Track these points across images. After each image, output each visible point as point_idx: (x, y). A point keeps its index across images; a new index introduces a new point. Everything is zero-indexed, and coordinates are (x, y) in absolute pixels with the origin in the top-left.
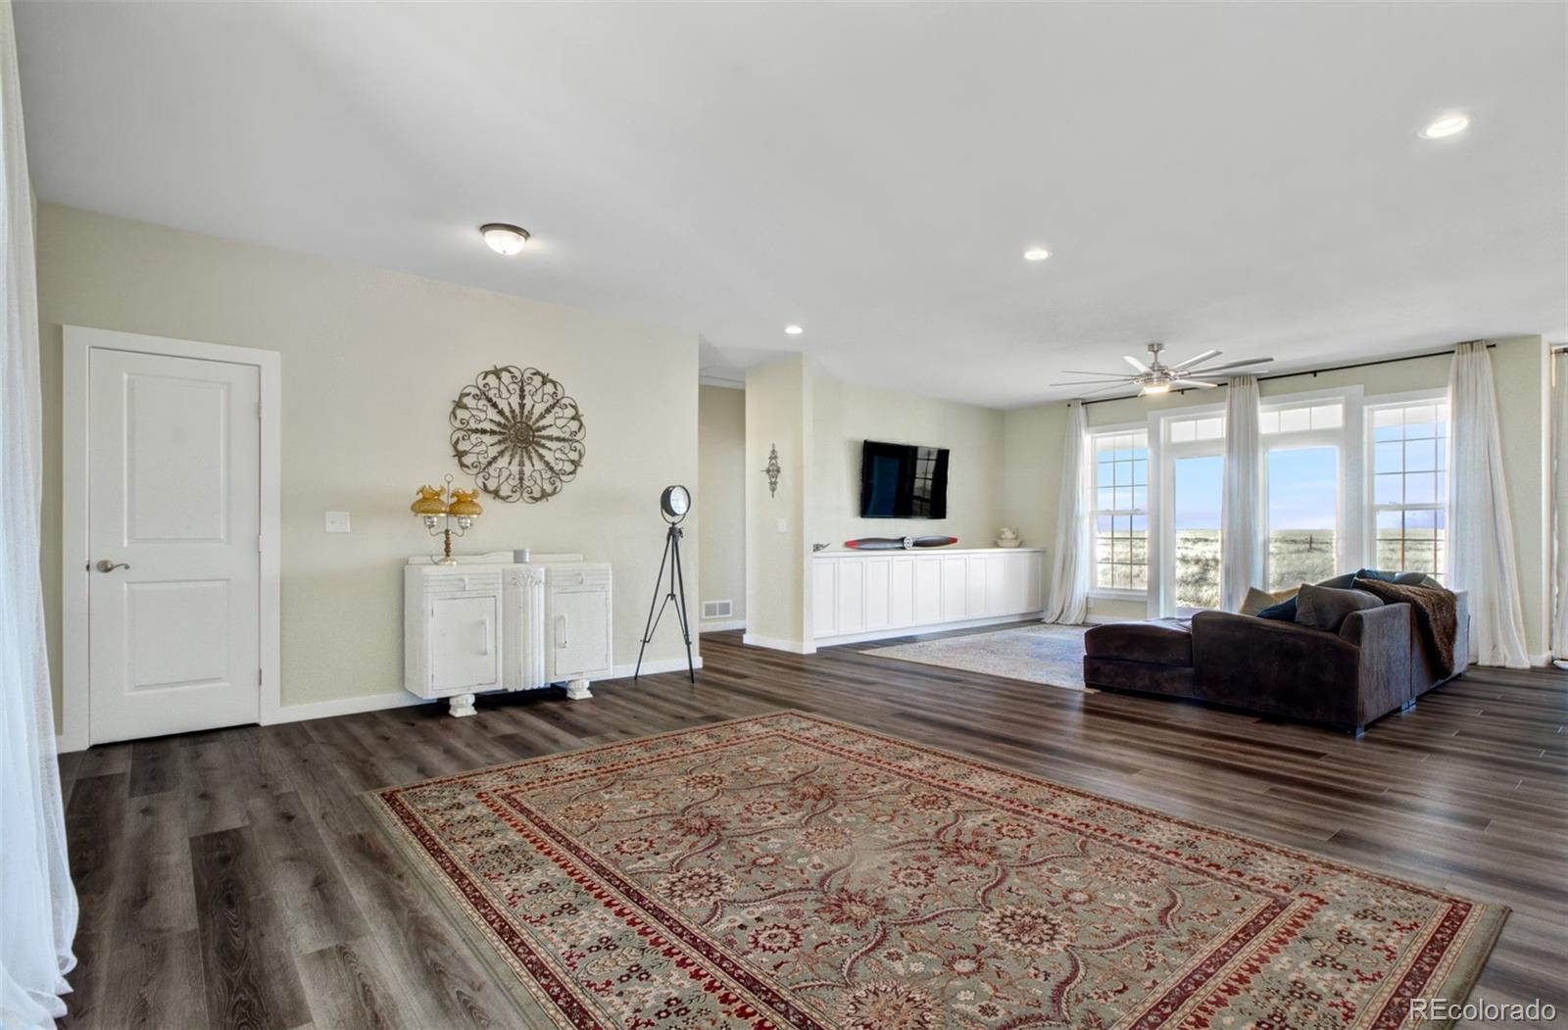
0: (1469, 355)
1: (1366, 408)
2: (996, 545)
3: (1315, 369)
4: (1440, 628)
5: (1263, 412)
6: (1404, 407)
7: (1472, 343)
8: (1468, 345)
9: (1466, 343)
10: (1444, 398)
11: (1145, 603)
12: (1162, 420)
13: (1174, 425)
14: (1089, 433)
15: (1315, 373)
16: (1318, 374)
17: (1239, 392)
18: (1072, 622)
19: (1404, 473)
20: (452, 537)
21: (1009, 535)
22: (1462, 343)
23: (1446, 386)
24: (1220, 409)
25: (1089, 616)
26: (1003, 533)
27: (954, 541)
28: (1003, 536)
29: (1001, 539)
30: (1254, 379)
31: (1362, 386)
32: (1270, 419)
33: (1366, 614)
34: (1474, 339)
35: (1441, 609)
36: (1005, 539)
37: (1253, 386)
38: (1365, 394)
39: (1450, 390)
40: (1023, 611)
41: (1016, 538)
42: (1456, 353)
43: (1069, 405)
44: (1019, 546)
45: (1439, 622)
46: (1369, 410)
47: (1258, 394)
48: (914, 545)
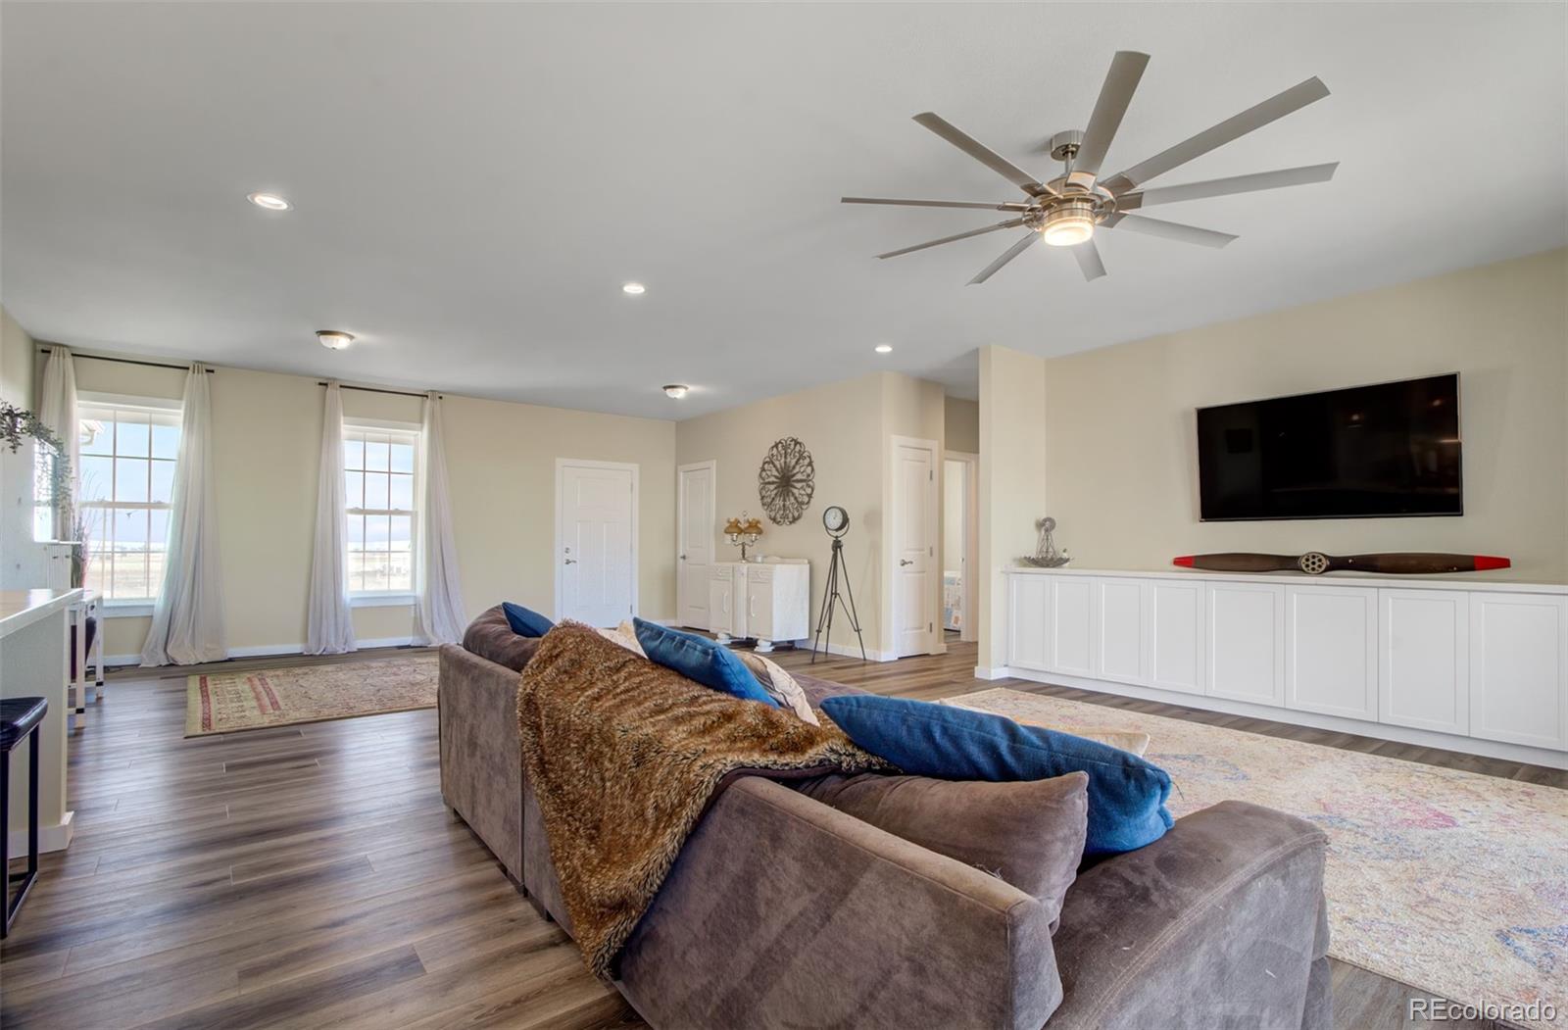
20: (746, 547)
48: (1332, 567)
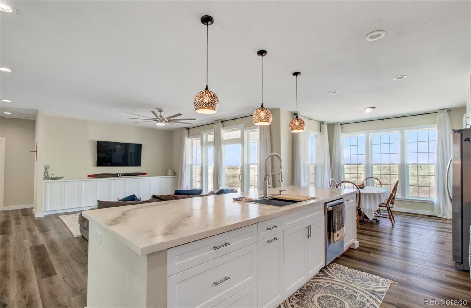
1: (245, 131)
2: (166, 175)
3: (235, 118)
5: (223, 133)
6: (255, 131)
12: (204, 134)
14: (188, 139)
16: (235, 120)
17: (217, 126)
21: (170, 171)
24: (213, 132)
26: (168, 171)
27: (145, 174)
28: (168, 172)
29: (168, 173)
30: (221, 121)
32: (225, 135)
37: (220, 123)
38: (245, 127)
43: (183, 130)
46: (248, 132)
47: (222, 126)
48: (123, 175)
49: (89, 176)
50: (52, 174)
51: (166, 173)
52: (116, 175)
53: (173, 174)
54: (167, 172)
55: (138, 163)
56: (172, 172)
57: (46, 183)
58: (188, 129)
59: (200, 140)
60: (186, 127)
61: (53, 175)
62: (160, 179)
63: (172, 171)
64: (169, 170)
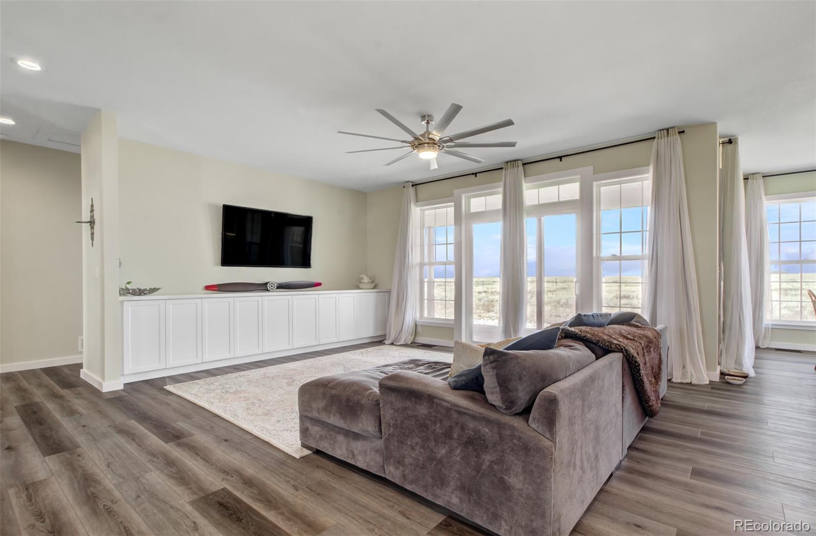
0: (666, 138)
1: (595, 184)
2: (358, 288)
3: (561, 155)
4: (649, 371)
5: (527, 189)
6: (620, 183)
7: (668, 130)
8: (665, 131)
9: (663, 130)
10: (646, 175)
11: (453, 328)
12: (463, 196)
13: (472, 200)
14: (417, 206)
15: (560, 158)
16: (563, 159)
17: (509, 173)
18: (402, 342)
19: (621, 233)
21: (366, 280)
22: (661, 130)
23: (649, 165)
24: (497, 187)
25: (417, 338)
26: (362, 279)
27: (318, 284)
28: (362, 281)
29: (361, 283)
30: (520, 163)
31: (592, 167)
32: (532, 194)
33: (562, 391)
34: (670, 126)
35: (649, 352)
36: (364, 283)
37: (519, 168)
38: (594, 174)
39: (651, 169)
40: (371, 335)
41: (372, 282)
42: (656, 139)
43: (404, 187)
44: (374, 288)
45: (648, 365)
46: (597, 185)
47: (523, 176)
48: (278, 288)
49: (208, 288)
50: (127, 282)
51: (357, 283)
52: (263, 287)
53: (373, 285)
54: (360, 281)
55: (304, 261)
56: (370, 281)
57: (122, 302)
58: (414, 186)
59: (453, 208)
60: (412, 182)
61: (129, 283)
62: (355, 295)
63: (370, 279)
64: (363, 276)
